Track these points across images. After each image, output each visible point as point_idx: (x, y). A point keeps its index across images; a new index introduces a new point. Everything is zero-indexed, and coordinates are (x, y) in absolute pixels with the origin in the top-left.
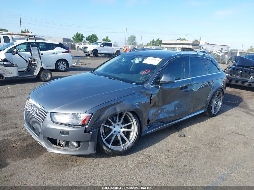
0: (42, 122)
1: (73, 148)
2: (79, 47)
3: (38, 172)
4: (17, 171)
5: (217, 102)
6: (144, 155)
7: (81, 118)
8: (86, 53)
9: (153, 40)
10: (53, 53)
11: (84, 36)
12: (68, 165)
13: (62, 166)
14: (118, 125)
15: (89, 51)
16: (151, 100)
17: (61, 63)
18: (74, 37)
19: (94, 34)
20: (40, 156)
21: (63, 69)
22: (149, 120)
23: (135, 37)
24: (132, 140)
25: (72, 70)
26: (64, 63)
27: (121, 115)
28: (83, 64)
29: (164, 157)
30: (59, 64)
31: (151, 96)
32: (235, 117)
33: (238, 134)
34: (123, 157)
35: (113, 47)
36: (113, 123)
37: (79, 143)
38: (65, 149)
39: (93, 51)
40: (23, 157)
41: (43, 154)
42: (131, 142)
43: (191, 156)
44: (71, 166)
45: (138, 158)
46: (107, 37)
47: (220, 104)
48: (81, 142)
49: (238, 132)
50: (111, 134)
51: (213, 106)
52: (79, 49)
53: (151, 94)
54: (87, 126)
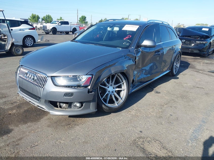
0: (42, 86)
1: (76, 109)
2: (37, 27)
3: (45, 134)
4: (24, 135)
5: (176, 64)
6: (133, 110)
7: (83, 80)
8: (45, 32)
9: (102, 20)
10: (19, 30)
11: (39, 17)
12: (71, 124)
13: (66, 127)
14: (111, 85)
15: (48, 30)
16: (135, 62)
17: (28, 39)
18: (30, 18)
19: (49, 15)
20: (40, 119)
21: (30, 45)
22: (134, 80)
23: (85, 18)
24: (123, 98)
25: (38, 45)
26: (31, 39)
27: (113, 76)
28: (46, 40)
29: (151, 110)
30: (26, 40)
31: (136, 58)
32: (190, 75)
33: (198, 87)
34: (117, 113)
35: (69, 25)
36: (107, 84)
37: (82, 103)
38: (68, 110)
39: (52, 29)
40: (25, 122)
41: (43, 118)
42: (123, 99)
43: (171, 107)
44: (75, 125)
45: (130, 113)
46: (61, 18)
47: (178, 65)
48: (84, 102)
49: (197, 86)
50: (107, 93)
51: (174, 68)
52: (37, 28)
53: (136, 56)
54: (89, 87)
